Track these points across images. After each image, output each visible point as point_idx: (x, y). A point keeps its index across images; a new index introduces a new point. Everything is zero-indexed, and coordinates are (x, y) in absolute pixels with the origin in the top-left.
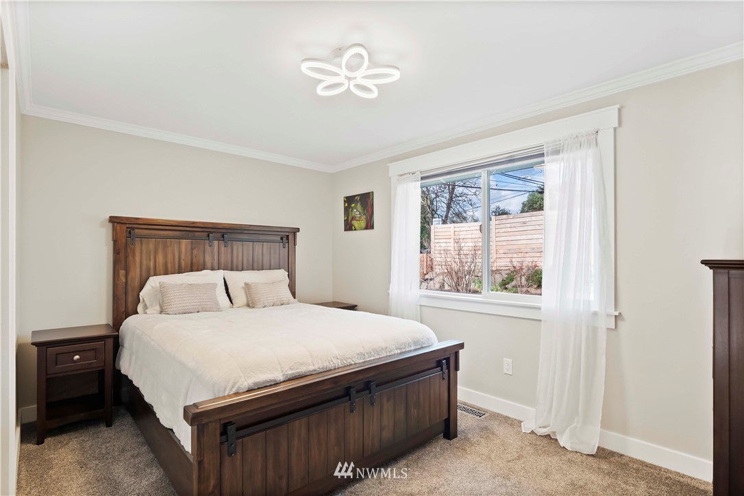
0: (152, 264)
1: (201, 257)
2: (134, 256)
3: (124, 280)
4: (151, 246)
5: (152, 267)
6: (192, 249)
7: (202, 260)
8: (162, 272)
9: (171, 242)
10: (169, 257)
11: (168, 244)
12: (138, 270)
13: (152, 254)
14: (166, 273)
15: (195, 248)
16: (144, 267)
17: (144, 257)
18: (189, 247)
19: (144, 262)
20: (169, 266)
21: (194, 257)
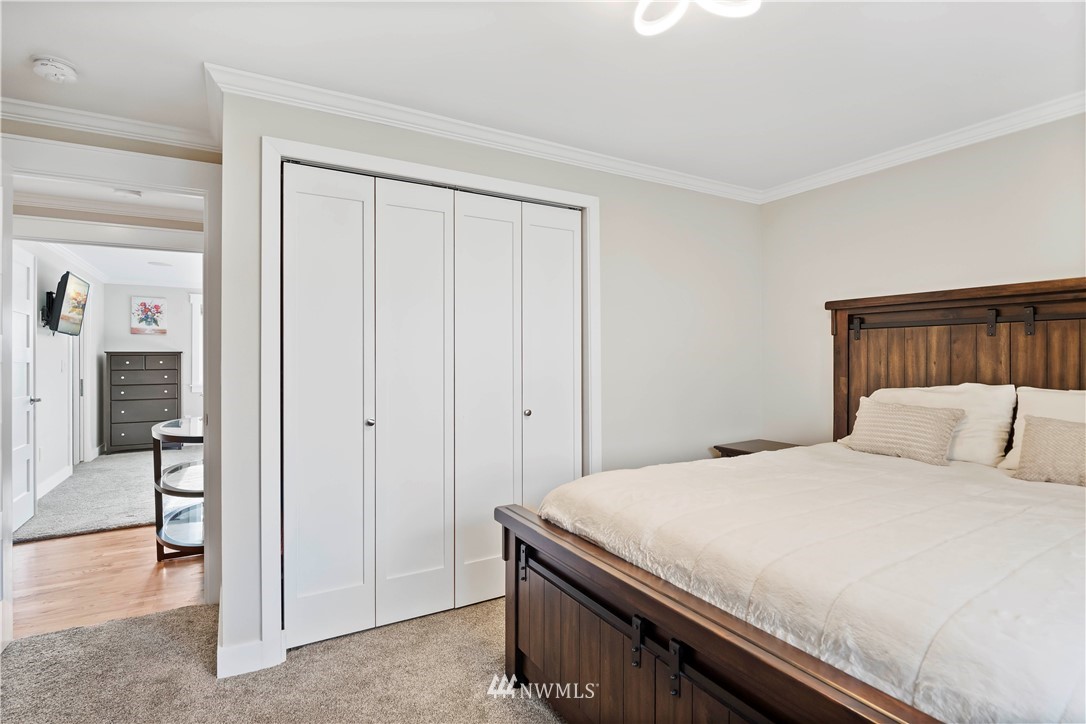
0: (883, 370)
1: (970, 357)
2: (858, 357)
3: (846, 392)
4: (882, 341)
5: (883, 374)
6: (951, 342)
7: (972, 363)
8: (898, 384)
9: (912, 332)
10: (910, 358)
11: (908, 336)
12: (864, 378)
13: (884, 351)
14: (904, 385)
15: (955, 342)
16: (872, 374)
17: (872, 359)
18: (945, 338)
19: (872, 365)
20: (910, 371)
21: (954, 357)
